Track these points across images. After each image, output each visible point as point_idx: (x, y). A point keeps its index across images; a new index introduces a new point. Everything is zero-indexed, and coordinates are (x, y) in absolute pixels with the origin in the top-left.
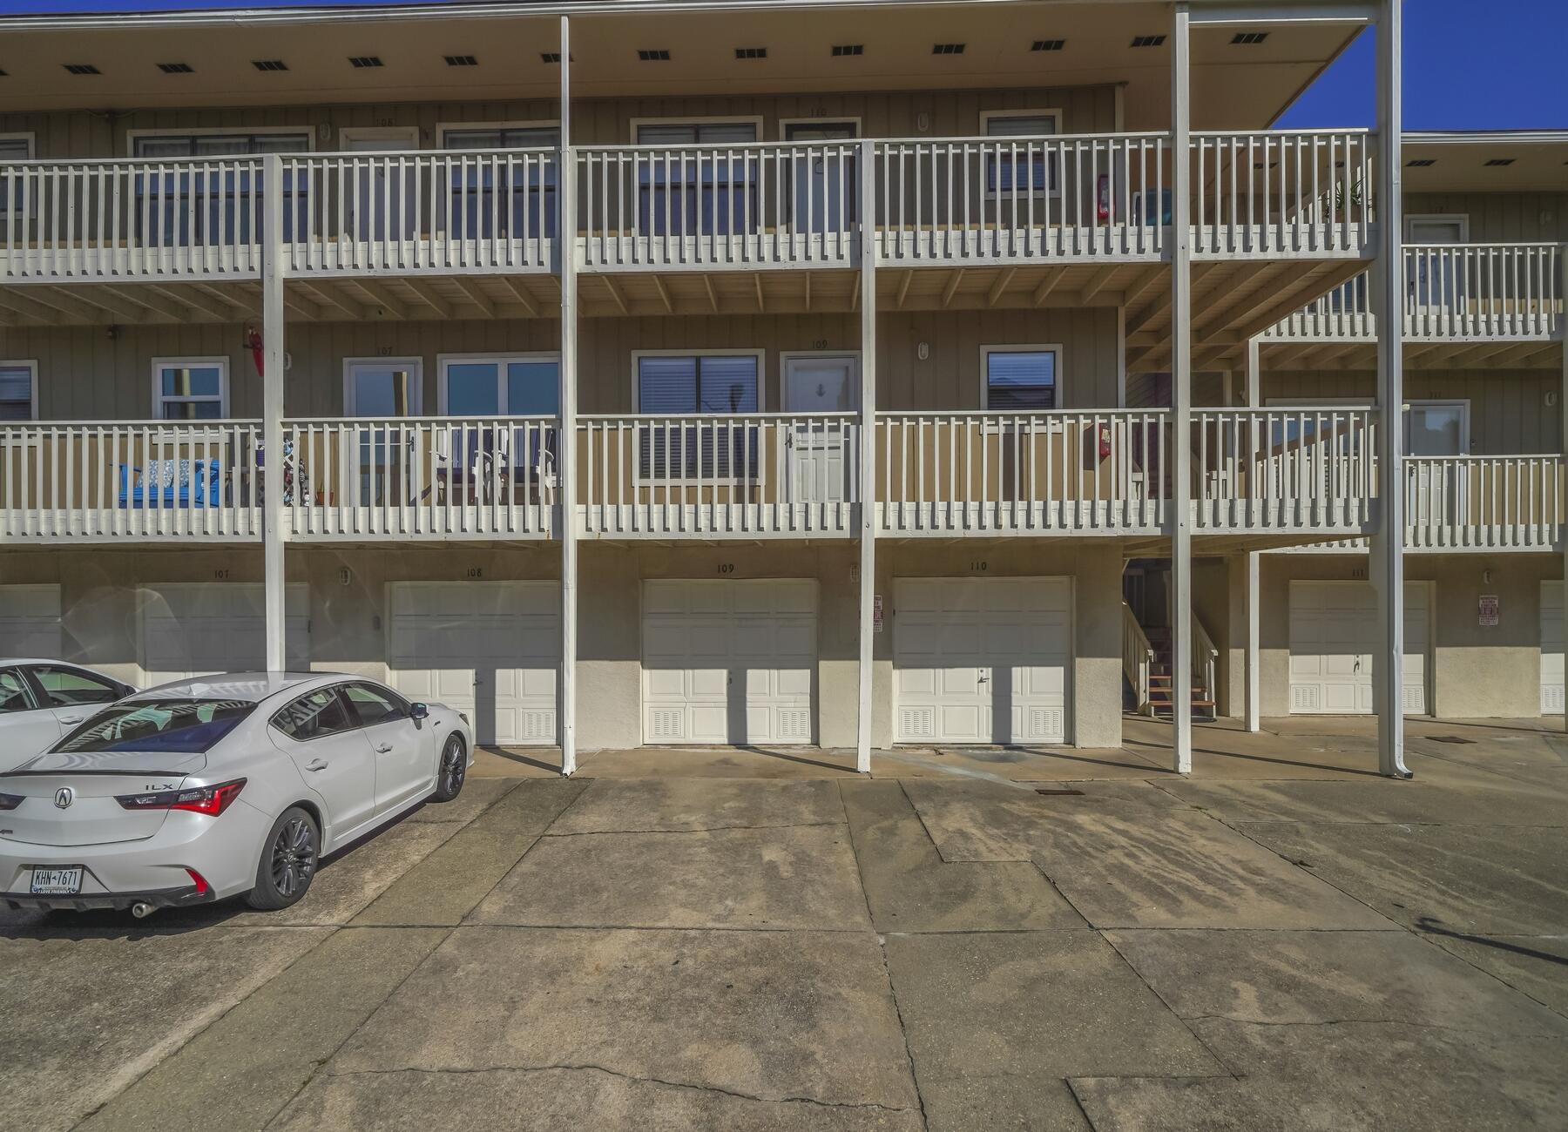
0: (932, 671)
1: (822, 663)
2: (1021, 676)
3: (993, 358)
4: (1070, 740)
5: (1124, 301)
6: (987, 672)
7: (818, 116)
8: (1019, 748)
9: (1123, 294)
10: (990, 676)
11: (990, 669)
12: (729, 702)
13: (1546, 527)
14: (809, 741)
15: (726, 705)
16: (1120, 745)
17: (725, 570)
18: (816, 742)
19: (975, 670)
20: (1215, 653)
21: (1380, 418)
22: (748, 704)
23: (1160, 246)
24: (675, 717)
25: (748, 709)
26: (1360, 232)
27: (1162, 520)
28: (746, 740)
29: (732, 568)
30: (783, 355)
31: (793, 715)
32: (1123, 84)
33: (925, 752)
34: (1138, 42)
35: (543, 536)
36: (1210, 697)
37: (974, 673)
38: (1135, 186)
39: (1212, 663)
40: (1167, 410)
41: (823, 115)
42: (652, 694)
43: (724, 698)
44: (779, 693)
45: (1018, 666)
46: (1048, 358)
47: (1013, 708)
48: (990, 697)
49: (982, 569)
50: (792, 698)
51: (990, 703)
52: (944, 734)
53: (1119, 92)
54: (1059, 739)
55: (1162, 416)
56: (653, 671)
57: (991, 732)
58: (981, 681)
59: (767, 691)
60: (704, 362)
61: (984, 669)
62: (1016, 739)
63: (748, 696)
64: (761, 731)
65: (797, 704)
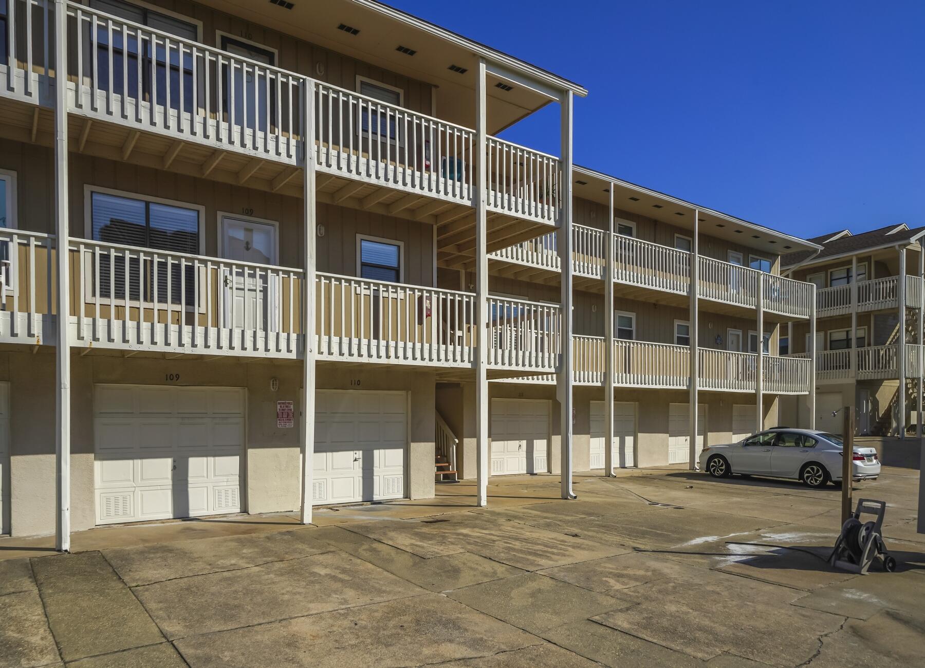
0: (325, 454)
1: (250, 452)
2: (379, 455)
3: (364, 244)
4: (407, 495)
5: (436, 223)
6: (359, 454)
7: (245, 37)
8: (379, 503)
9: (436, 217)
10: (361, 457)
11: (361, 452)
12: (173, 485)
13: (599, 373)
14: (239, 510)
15: (170, 487)
16: (434, 496)
17: (172, 378)
18: (245, 510)
19: (352, 453)
20: (457, 441)
21: (563, 310)
22: (190, 486)
23: (471, 197)
24: (124, 498)
25: (190, 490)
26: (555, 212)
27: (472, 360)
28: (188, 514)
29: (178, 376)
30: (220, 214)
31: (226, 491)
32: (436, 87)
33: (321, 510)
34: (453, 68)
35: (33, 341)
36: (453, 469)
37: (350, 455)
38: (444, 154)
39: (455, 447)
40: (475, 294)
41: (250, 39)
42: (103, 481)
43: (170, 482)
44: (215, 475)
45: (376, 449)
46: (394, 249)
47: (375, 477)
48: (361, 470)
49: (358, 385)
50: (225, 478)
51: (361, 475)
52: (333, 497)
53: (434, 90)
54: (400, 495)
55: (472, 298)
56: (105, 462)
57: (361, 494)
58: (355, 460)
59: (205, 475)
60: (152, 207)
61: (357, 452)
62: (376, 498)
63: (190, 480)
64: (199, 506)
65: (229, 483)
